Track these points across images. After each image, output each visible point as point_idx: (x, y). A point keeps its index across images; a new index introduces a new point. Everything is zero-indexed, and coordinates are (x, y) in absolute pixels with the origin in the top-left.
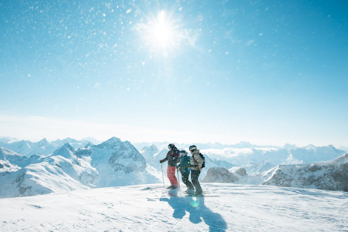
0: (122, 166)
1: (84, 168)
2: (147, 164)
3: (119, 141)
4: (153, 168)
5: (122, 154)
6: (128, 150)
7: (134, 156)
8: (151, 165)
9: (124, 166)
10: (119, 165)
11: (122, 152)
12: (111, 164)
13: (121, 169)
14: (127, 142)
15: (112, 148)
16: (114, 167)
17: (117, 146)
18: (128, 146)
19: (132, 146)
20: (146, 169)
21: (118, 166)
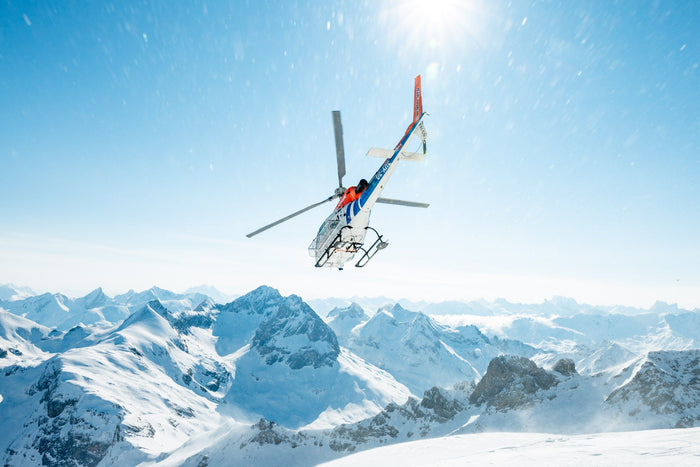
0: (283, 352)
1: (197, 356)
2: (341, 349)
3: (274, 295)
4: (354, 356)
5: (283, 326)
6: (297, 315)
7: (310, 331)
8: (351, 349)
9: (289, 353)
10: (278, 349)
11: (284, 320)
12: (258, 348)
13: (280, 360)
14: (294, 297)
15: (260, 312)
16: (267, 356)
17: (272, 306)
18: (298, 306)
19: (306, 308)
20: (339, 359)
21: (275, 352)
